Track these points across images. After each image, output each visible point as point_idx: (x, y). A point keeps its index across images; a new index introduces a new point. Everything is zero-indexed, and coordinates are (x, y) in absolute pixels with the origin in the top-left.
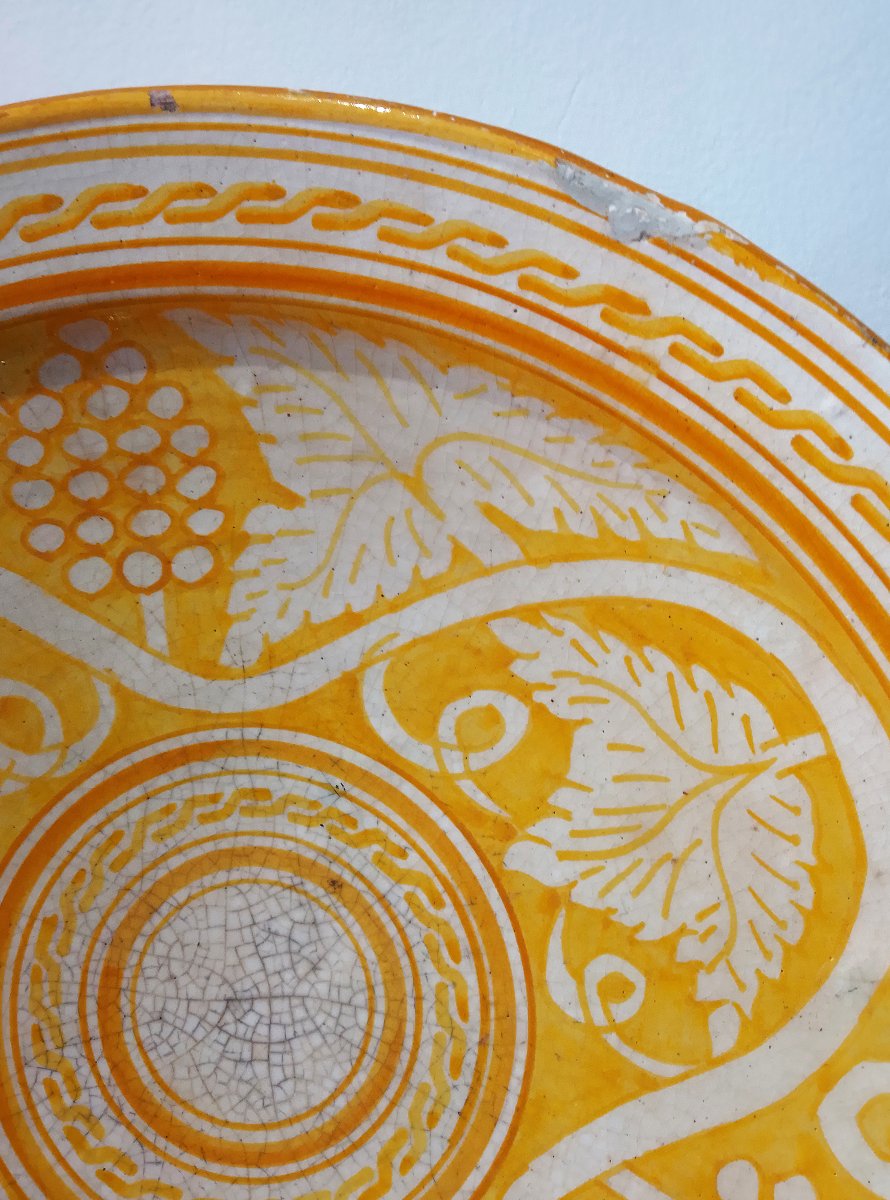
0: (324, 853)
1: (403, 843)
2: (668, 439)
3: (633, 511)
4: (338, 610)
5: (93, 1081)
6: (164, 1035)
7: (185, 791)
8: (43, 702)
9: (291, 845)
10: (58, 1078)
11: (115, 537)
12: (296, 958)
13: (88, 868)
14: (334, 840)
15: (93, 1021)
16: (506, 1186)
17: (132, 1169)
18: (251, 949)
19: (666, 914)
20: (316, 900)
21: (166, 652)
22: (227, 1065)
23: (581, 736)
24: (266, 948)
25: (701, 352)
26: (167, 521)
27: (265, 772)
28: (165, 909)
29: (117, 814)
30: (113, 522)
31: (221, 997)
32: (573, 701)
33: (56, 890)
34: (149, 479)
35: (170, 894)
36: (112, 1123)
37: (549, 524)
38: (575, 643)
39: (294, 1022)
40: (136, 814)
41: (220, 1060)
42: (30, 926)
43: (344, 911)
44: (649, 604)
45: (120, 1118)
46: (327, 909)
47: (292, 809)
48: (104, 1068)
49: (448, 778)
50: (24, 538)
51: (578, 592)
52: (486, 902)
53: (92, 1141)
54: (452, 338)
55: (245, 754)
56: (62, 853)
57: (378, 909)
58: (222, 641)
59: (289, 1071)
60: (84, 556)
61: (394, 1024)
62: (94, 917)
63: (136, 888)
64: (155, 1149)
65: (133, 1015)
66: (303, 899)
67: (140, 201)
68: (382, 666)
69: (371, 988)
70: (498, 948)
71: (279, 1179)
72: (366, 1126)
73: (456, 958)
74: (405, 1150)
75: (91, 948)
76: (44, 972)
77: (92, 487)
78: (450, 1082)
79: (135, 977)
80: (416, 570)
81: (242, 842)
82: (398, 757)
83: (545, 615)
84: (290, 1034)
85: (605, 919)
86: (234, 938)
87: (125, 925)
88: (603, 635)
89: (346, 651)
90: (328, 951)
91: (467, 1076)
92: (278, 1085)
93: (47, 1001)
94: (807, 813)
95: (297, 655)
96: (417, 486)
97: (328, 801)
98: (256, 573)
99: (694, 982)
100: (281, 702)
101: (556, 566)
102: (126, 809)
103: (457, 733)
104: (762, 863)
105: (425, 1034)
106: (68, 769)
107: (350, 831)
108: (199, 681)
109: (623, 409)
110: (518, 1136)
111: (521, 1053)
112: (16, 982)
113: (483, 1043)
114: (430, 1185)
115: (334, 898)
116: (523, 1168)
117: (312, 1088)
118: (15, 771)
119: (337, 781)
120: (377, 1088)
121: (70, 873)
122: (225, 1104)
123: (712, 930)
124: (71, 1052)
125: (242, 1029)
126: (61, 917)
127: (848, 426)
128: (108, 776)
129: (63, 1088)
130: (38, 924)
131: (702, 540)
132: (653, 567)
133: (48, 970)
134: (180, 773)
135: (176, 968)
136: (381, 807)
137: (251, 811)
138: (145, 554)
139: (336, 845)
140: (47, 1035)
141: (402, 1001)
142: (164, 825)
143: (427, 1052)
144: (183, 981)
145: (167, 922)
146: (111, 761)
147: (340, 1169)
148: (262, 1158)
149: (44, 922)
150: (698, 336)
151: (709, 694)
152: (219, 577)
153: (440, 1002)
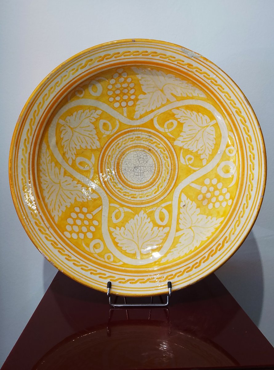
0: (148, 145)
1: (159, 143)
2: (195, 82)
3: (191, 93)
4: (150, 110)
5: (116, 178)
6: (126, 172)
7: (128, 137)
8: (109, 124)
9: (143, 144)
11: (120, 99)
12: (144, 161)
13: (115, 148)
14: (149, 143)
15: (116, 170)
16: (175, 188)
17: (122, 190)
18: (138, 160)
19: (196, 148)
20: (147, 152)
21: (126, 116)
23: (184, 125)
24: (140, 160)
25: (199, 71)
26: (128, 97)
27: (139, 134)
28: (125, 154)
29: (119, 140)
30: (120, 97)
31: (133, 167)
32: (183, 120)
33: (110, 151)
34: (126, 91)
37: (180, 95)
38: (184, 112)
40: (121, 140)
41: (134, 175)
42: (107, 156)
43: (151, 154)
44: (193, 105)
45: (120, 183)
46: (148, 154)
47: (143, 139)
48: (117, 176)
49: (166, 133)
50: (108, 99)
51: (184, 105)
52: (171, 150)
53: (116, 186)
54: (168, 70)
55: (137, 131)
56: (111, 146)
57: (156, 153)
58: (134, 114)
59: (144, 176)
60: (116, 102)
61: (159, 169)
62: (116, 155)
63: (121, 151)
64: (125, 187)
65: (121, 169)
66: (145, 152)
67: (130, 53)
68: (156, 118)
70: (173, 156)
71: (143, 191)
72: (155, 183)
73: (167, 159)
75: (115, 160)
76: (109, 163)
77: (118, 92)
78: (167, 175)
79: (121, 164)
80: (162, 103)
81: (136, 145)
82: (159, 130)
83: (180, 108)
84: (144, 171)
85: (188, 150)
86: (135, 159)
87: (120, 156)
88: (187, 110)
89: (151, 116)
90: (148, 160)
91: (169, 174)
92: (142, 178)
93: (109, 167)
94: (214, 131)
95: (145, 116)
96: (162, 91)
97: (149, 138)
98: (139, 104)
99: (200, 156)
100: (142, 123)
101: (181, 101)
102: (120, 140)
103: (167, 126)
104: (209, 139)
105: (163, 169)
106: (112, 134)
107: (152, 142)
108: (131, 121)
109: (190, 78)
110: (177, 181)
111: (177, 170)
112: (105, 164)
113: (171, 169)
114: (165, 189)
115: (149, 152)
116: (178, 185)
117: (147, 178)
119: (150, 135)
120: (156, 177)
121: (112, 149)
122: (135, 181)
123: (203, 149)
124: (113, 174)
125: (137, 171)
126: (111, 156)
127: (217, 79)
128: (117, 135)
129: (112, 179)
130: (108, 156)
131: (200, 95)
132: (194, 100)
134: (127, 134)
135: (127, 163)
136: (157, 138)
137: (138, 140)
138: (124, 102)
141: (160, 165)
142: (125, 142)
143: (164, 172)
144: (128, 165)
145: (126, 156)
146: (118, 132)
147: (152, 189)
148: (140, 188)
149: (109, 156)
150: (199, 69)
151: (201, 117)
152: (134, 105)
153: (165, 165)
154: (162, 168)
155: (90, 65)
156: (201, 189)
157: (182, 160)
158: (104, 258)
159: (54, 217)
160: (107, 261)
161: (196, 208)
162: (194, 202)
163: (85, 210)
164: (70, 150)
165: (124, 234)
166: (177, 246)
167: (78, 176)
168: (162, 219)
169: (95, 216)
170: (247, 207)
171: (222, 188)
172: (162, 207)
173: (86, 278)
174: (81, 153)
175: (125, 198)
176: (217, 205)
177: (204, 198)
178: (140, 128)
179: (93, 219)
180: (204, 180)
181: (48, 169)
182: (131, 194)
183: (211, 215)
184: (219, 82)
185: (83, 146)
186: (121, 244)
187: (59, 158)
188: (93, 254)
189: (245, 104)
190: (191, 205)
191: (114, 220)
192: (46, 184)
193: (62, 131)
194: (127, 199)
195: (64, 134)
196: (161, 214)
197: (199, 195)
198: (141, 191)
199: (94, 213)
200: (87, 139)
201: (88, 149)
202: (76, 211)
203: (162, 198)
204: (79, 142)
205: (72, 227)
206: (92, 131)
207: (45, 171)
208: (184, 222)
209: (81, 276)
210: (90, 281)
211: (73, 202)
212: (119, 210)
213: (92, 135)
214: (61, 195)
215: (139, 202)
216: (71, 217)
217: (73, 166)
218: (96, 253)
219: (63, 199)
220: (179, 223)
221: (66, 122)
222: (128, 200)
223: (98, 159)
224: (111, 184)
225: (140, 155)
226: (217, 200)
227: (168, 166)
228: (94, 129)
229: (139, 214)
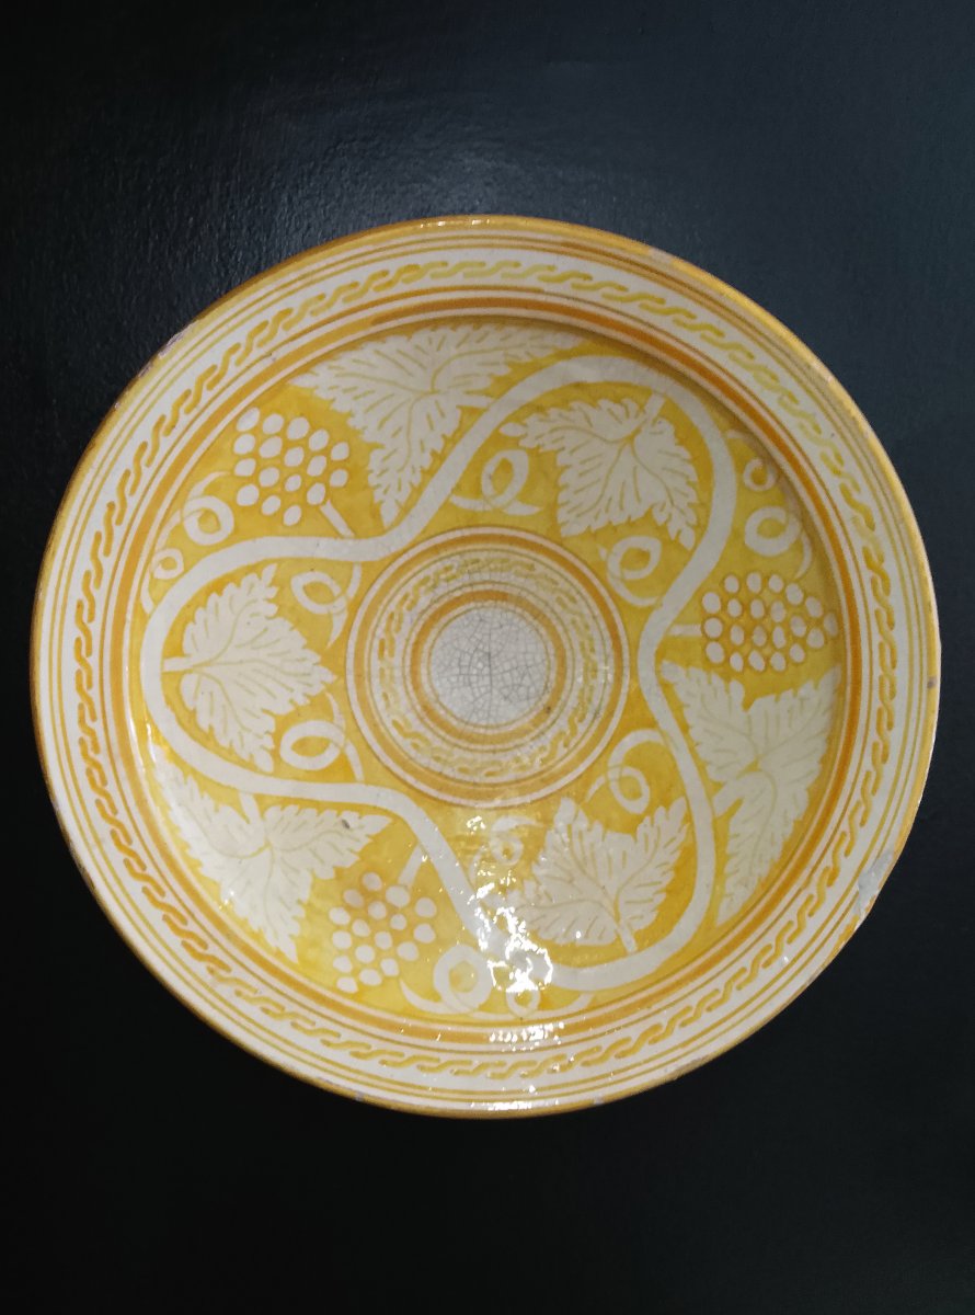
0: (565, 704)
1: (571, 746)
2: (774, 890)
3: (737, 871)
4: (691, 721)
5: (451, 588)
6: (473, 623)
7: (596, 636)
8: (646, 572)
9: (568, 687)
11: (730, 617)
12: (510, 688)
13: (559, 587)
14: (571, 710)
15: (481, 588)
16: (408, 795)
17: (409, 609)
18: (515, 666)
19: (545, 876)
20: (540, 699)
21: (670, 634)
22: (458, 654)
23: (628, 838)
24: (515, 673)
25: (809, 909)
26: (738, 643)
27: (606, 677)
28: (536, 623)
29: (585, 601)
30: (739, 618)
31: (491, 650)
32: (646, 837)
33: (548, 571)
34: (759, 639)
35: (543, 626)
36: (431, 598)
37: (732, 831)
38: (674, 839)
39: (479, 687)
40: (586, 611)
41: (460, 650)
42: (530, 558)
43: (535, 713)
44: (695, 875)
45: (433, 602)
46: (536, 704)
47: (587, 689)
48: (458, 594)
49: (605, 771)
50: (732, 574)
51: (699, 842)
52: (544, 787)
53: (423, 588)
54: (821, 798)
55: (615, 669)
56: (567, 575)
57: (536, 732)
58: (675, 662)
59: (455, 685)
60: (721, 600)
61: (480, 739)
62: (533, 589)
63: (548, 609)
65: (483, 607)
66: (541, 692)
67: (889, 665)
68: (660, 740)
69: (498, 726)
70: (523, 792)
71: (404, 682)
72: (432, 725)
73: (515, 771)
74: (422, 745)
75: (518, 587)
76: (507, 564)
77: (757, 610)
78: (456, 767)
79: (502, 608)
80: (710, 763)
81: (569, 663)
82: (614, 746)
83: (688, 825)
84: (473, 685)
85: (540, 847)
86: (520, 657)
87: (529, 603)
88: (679, 853)
89: (668, 722)
90: (514, 704)
91: (460, 776)
92: (448, 680)
93: (492, 566)
94: (600, 943)
95: (667, 698)
96: (753, 768)
97: (591, 709)
98: (710, 683)
100: (643, 689)
101: (712, 833)
102: (588, 606)
103: (627, 777)
104: (573, 922)
105: (477, 755)
106: (611, 581)
107: (576, 719)
108: (655, 649)
109: (786, 872)
110: (433, 802)
112: (502, 551)
113: (475, 784)
114: (406, 759)
115: (541, 708)
116: (419, 805)
117: (447, 698)
118: (611, 556)
119: (602, 713)
120: (450, 731)
121: (557, 578)
122: (439, 653)
124: (466, 577)
125: (475, 660)
126: (533, 573)
129: (449, 574)
130: (531, 562)
131: (725, 902)
132: (712, 878)
133: (508, 566)
134: (607, 634)
135: (506, 628)
136: (589, 736)
137: (586, 669)
138: (721, 630)
139: (568, 711)
140: (475, 566)
141: (491, 743)
142: (579, 624)
143: (469, 756)
144: (499, 631)
145: (530, 624)
146: (614, 600)
147: (410, 711)
148: (414, 673)
149: (533, 565)
150: (816, 907)
151: (652, 900)
152: (708, 664)
153: (493, 763)
155: (855, 520)
156: (401, 886)
158: (164, 548)
159: (312, 373)
160: (155, 559)
161: (335, 867)
162: (359, 859)
163: (339, 478)
164: (555, 429)
165: (252, 615)
166: (206, 796)
167: (460, 457)
168: (302, 746)
169: (318, 514)
170: (327, 1043)
171: (397, 958)
172: (345, 745)
173: (95, 488)
174: (544, 467)
175: (379, 620)
176: (342, 940)
177: (370, 896)
178: (626, 681)
179: (305, 506)
180: (433, 899)
181: (483, 351)
182: (392, 641)
183: (309, 919)
184: (765, 975)
185: (568, 477)
186: (217, 605)
187: (525, 392)
188: (182, 507)
189: (679, 1057)
190: (348, 849)
191: (299, 582)
192: (430, 342)
193: (622, 404)
194: (377, 626)
195: (609, 410)
196: (324, 744)
197: (381, 877)
199: (328, 510)
200: (594, 491)
201: (557, 495)
202: (332, 448)
203: (377, 748)
204: (583, 462)
205: (277, 434)
206: (622, 509)
207: (478, 341)
208: (289, 822)
209: (102, 473)
210: (83, 504)
211: (368, 437)
212: (339, 596)
213: (607, 511)
214: (392, 395)
215: (365, 666)
216: (313, 429)
217: (497, 440)
218: (182, 520)
220: (287, 805)
221: (654, 421)
222: (372, 627)
223: (524, 527)
224: (430, 572)
225: (530, 676)
226: (358, 941)
227: (488, 775)
228: (629, 518)
229: (321, 667)
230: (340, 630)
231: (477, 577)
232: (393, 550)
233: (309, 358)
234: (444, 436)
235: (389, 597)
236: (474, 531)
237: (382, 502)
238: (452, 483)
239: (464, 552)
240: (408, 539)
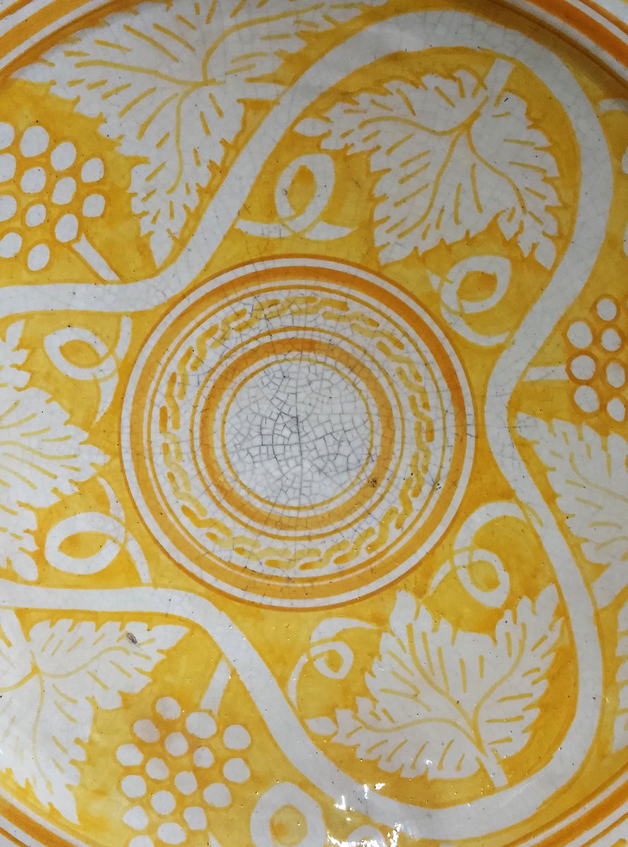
0: (394, 475)
1: (406, 526)
4: (556, 488)
5: (245, 339)
6: (275, 380)
7: (430, 387)
8: (492, 302)
9: (398, 454)
10: (247, 317)
11: (606, 352)
12: (325, 458)
13: (379, 328)
14: (403, 482)
15: (282, 336)
16: (209, 598)
17: (194, 368)
18: (329, 430)
19: (383, 690)
20: (363, 470)
21: (526, 379)
22: (258, 420)
23: (485, 638)
24: (330, 440)
26: (617, 385)
27: (445, 437)
28: (353, 376)
29: (416, 345)
30: (617, 352)
31: (299, 413)
32: (508, 635)
33: (366, 310)
35: (363, 378)
36: (220, 353)
37: (622, 626)
38: (544, 638)
39: (286, 460)
40: (415, 357)
41: (261, 415)
42: (342, 294)
43: (357, 488)
44: (575, 684)
45: (223, 358)
46: (358, 477)
47: (421, 455)
48: (253, 345)
49: (451, 555)
50: (608, 296)
51: (578, 641)
52: (375, 579)
53: (209, 342)
55: (457, 426)
56: (390, 312)
57: (361, 510)
58: (534, 414)
59: (257, 459)
60: (593, 331)
61: (292, 523)
62: (348, 333)
63: (366, 358)
64: (207, 380)
65: (285, 360)
66: (363, 462)
68: (521, 516)
69: (312, 507)
70: (347, 587)
71: (194, 458)
72: (231, 509)
73: (337, 561)
75: (328, 332)
76: (314, 304)
78: (263, 561)
79: (310, 360)
80: (586, 540)
81: (397, 423)
82: (462, 523)
83: (562, 619)
84: (279, 458)
85: (374, 654)
86: (335, 419)
87: (343, 352)
88: (553, 655)
89: (528, 491)
90: (331, 478)
91: (268, 571)
92: (248, 452)
93: (294, 307)
94: (455, 775)
97: (428, 479)
98: (581, 439)
99: (346, 707)
100: (493, 450)
101: (595, 628)
102: (418, 350)
103: (480, 562)
105: (290, 544)
106: (446, 316)
107: (410, 493)
108: (507, 399)
110: (238, 604)
111: (286, 603)
112: (306, 287)
113: (289, 579)
114: (202, 552)
115: (365, 481)
116: (221, 608)
117: (249, 474)
118: (446, 284)
119: (442, 484)
120: (253, 515)
121: (377, 317)
122: (235, 420)
123: (378, 719)
124: (263, 324)
125: (280, 427)
126: (347, 313)
128: (441, 340)
129: (241, 321)
130: (343, 299)
131: (620, 720)
133: (314, 307)
134: (443, 384)
135: (315, 385)
136: (427, 513)
137: (418, 429)
138: (594, 370)
139: (400, 483)
140: (273, 308)
141: (306, 528)
142: (408, 373)
143: (279, 545)
144: (308, 389)
145: (344, 377)
146: (451, 342)
147: (204, 495)
148: (206, 446)
149: (345, 303)
151: (520, 718)
152: (577, 415)
153: (310, 552)
154: (295, 539)
156: (205, 711)
157: (332, 625)
161: (121, 693)
162: (150, 680)
163: (94, 206)
164: (368, 122)
167: (246, 169)
168: (73, 544)
169: (71, 254)
171: (205, 806)
172: (126, 541)
174: (355, 174)
175: (158, 383)
176: (135, 786)
177: (166, 727)
178: (471, 442)
179: (53, 244)
180: (245, 726)
181: (267, 20)
182: (176, 408)
183: (90, 761)
185: (387, 186)
187: (323, 75)
190: (136, 669)
191: (55, 341)
192: (198, 12)
193: (454, 79)
194: (156, 391)
195: (437, 89)
196: (99, 541)
197: (180, 702)
198: (193, 451)
199: (84, 248)
200: (422, 201)
201: (372, 210)
203: (165, 542)
204: (405, 164)
206: (457, 222)
208: (61, 641)
211: (127, 149)
212: (106, 356)
213: (438, 226)
214: (153, 90)
215: (145, 442)
216: (55, 141)
217: (292, 143)
219: (136, 101)
220: (57, 620)
221: (499, 98)
222: (150, 393)
223: (330, 254)
224: (217, 320)
225: (349, 442)
226: (154, 786)
227: (304, 567)
228: (468, 233)
229: (90, 446)
230: (110, 399)
231: (276, 323)
232: (170, 294)
233: (36, 38)
234: (223, 142)
235: (167, 354)
236: (270, 264)
237: (150, 233)
238: (237, 205)
239: (259, 292)
240: (187, 279)
